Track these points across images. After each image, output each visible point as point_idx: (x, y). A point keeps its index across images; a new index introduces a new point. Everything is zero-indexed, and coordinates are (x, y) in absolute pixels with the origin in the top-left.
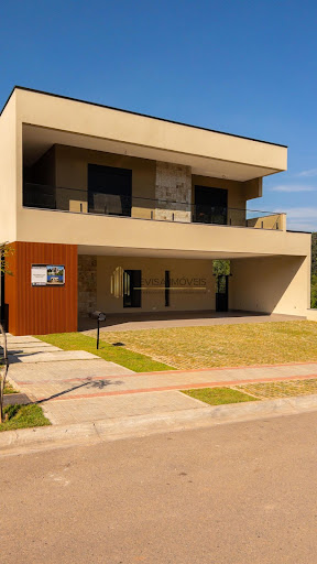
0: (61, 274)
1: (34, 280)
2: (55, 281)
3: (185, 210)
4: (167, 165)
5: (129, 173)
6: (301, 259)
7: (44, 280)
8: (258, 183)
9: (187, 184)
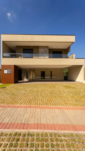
0: (10, 71)
1: (5, 73)
2: (9, 73)
4: (42, 47)
5: (32, 50)
6: (81, 66)
7: (7, 73)
8: (69, 47)
9: (47, 50)
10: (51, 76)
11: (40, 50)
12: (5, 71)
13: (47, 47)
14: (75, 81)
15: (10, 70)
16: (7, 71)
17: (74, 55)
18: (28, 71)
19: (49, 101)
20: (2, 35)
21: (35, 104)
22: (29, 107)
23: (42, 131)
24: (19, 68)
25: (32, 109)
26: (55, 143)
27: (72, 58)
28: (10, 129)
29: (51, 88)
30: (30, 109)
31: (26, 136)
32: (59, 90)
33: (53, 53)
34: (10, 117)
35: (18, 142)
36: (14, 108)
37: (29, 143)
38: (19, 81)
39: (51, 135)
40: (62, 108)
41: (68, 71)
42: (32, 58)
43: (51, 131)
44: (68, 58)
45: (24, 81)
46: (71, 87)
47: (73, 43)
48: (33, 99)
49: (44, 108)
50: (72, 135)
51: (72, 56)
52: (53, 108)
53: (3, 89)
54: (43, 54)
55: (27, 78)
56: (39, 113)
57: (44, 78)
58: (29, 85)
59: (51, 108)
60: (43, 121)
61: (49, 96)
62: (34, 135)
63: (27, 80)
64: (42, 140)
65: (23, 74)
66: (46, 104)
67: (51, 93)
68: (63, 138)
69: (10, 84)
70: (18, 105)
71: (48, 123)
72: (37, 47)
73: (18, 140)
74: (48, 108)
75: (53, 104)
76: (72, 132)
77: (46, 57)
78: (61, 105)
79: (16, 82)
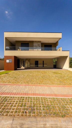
1: (7, 62)
2: (10, 62)
3: (40, 49)
4: (36, 41)
5: (28, 44)
6: (67, 57)
7: (8, 62)
8: (57, 42)
9: (40, 44)
10: (43, 65)
11: (35, 44)
12: (7, 60)
13: (40, 41)
14: (62, 69)
15: (11, 60)
16: (8, 60)
17: (61, 48)
18: (25, 61)
19: (41, 82)
20: (5, 33)
21: (32, 83)
22: (27, 85)
23: (36, 96)
24: (18, 58)
25: (30, 86)
26: (44, 101)
27: (60, 50)
28: (18, 95)
29: (42, 73)
30: (28, 86)
31: (27, 98)
32: (49, 75)
33: (45, 47)
34: (16, 90)
35: (24, 101)
36: (17, 86)
37: (29, 101)
38: (17, 69)
39: (42, 98)
40: (50, 86)
41: (56, 61)
42: (28, 50)
43: (41, 97)
44: (57, 50)
45: (22, 68)
46: (58, 73)
47: (60, 38)
48: (29, 80)
49: (38, 86)
50: (54, 98)
51: (59, 49)
52: (43, 86)
53: (7, 74)
54: (36, 47)
55: (24, 66)
56: (34, 88)
57: (38, 66)
58: (26, 71)
59: (42, 86)
60: (37, 92)
61: (41, 79)
62: (32, 98)
63: (24, 68)
64: (37, 100)
65: (20, 63)
66: (39, 84)
67: (42, 77)
68: (48, 99)
69: (11, 71)
70: (20, 84)
71: (40, 93)
72: (32, 42)
73: (23, 99)
74: (40, 86)
75: (43, 84)
76: (54, 97)
77: (39, 50)
78: (49, 84)
79: (15, 69)
